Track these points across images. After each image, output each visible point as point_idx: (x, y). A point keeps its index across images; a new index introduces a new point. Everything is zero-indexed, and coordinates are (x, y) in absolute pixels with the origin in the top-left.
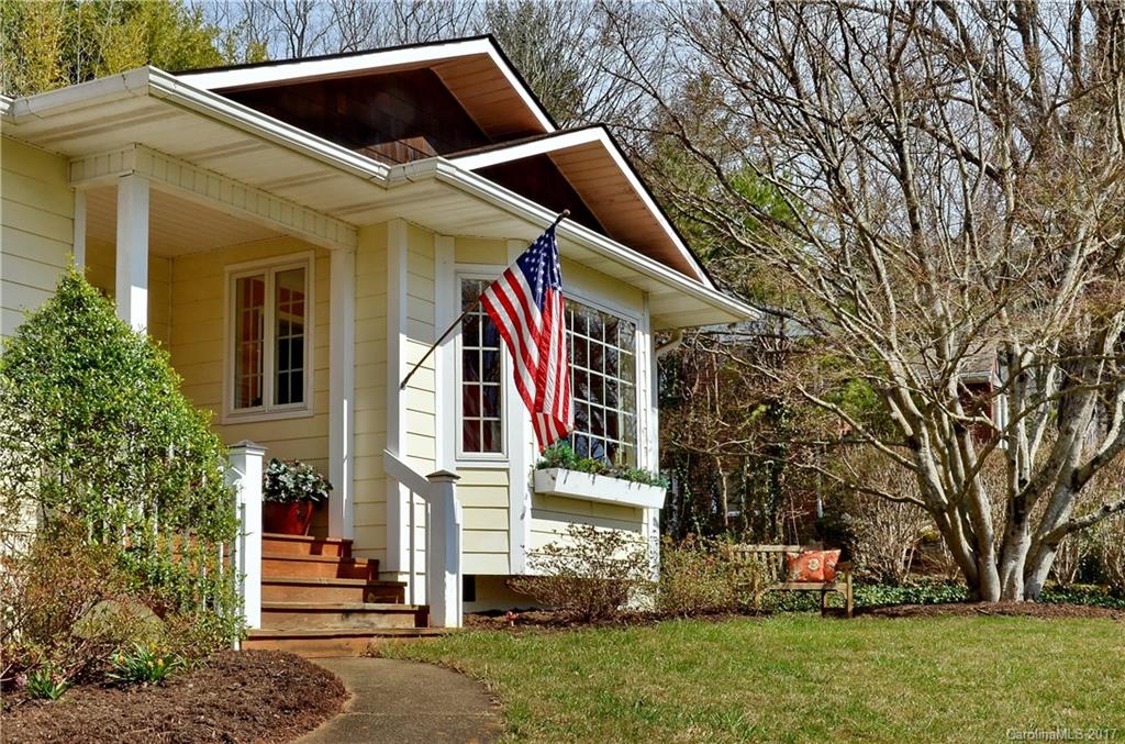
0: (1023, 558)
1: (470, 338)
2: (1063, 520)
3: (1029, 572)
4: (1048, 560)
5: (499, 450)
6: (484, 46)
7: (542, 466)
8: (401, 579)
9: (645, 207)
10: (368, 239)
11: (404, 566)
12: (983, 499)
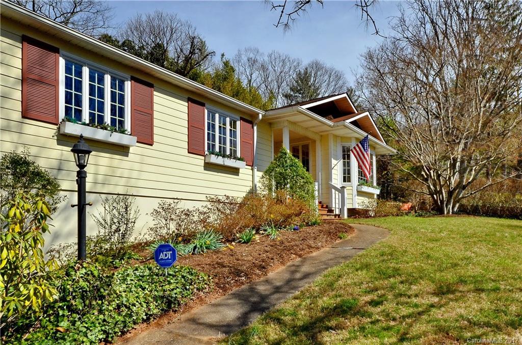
0: (452, 204)
1: (344, 158)
2: (461, 196)
3: (453, 208)
4: (457, 205)
5: (350, 182)
6: (345, 95)
7: (359, 185)
8: (333, 209)
9: (375, 129)
10: (324, 137)
11: (334, 206)
12: (443, 192)
